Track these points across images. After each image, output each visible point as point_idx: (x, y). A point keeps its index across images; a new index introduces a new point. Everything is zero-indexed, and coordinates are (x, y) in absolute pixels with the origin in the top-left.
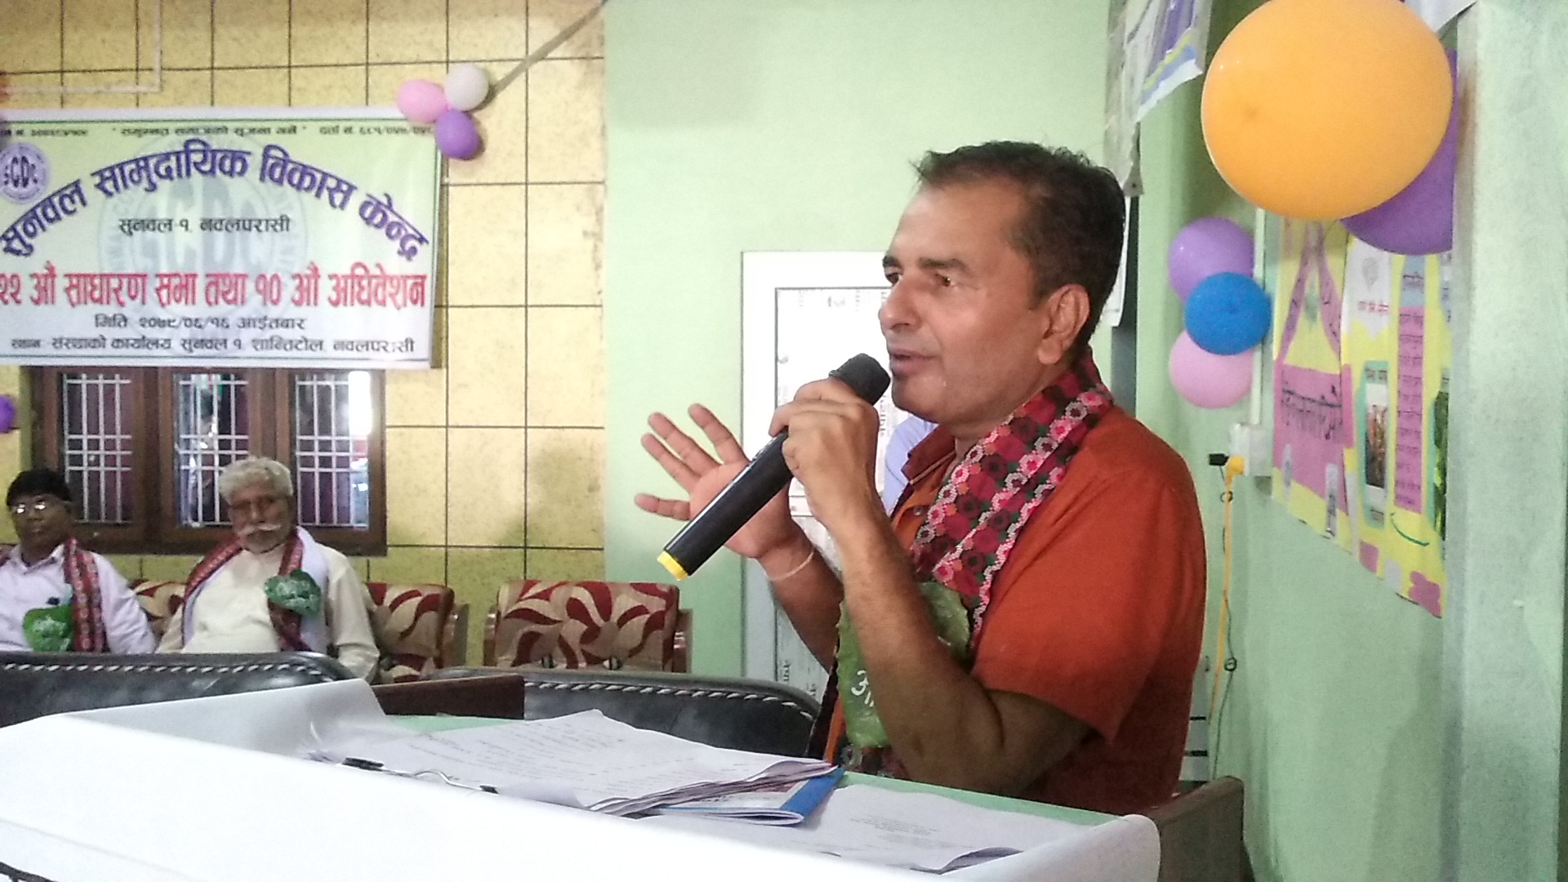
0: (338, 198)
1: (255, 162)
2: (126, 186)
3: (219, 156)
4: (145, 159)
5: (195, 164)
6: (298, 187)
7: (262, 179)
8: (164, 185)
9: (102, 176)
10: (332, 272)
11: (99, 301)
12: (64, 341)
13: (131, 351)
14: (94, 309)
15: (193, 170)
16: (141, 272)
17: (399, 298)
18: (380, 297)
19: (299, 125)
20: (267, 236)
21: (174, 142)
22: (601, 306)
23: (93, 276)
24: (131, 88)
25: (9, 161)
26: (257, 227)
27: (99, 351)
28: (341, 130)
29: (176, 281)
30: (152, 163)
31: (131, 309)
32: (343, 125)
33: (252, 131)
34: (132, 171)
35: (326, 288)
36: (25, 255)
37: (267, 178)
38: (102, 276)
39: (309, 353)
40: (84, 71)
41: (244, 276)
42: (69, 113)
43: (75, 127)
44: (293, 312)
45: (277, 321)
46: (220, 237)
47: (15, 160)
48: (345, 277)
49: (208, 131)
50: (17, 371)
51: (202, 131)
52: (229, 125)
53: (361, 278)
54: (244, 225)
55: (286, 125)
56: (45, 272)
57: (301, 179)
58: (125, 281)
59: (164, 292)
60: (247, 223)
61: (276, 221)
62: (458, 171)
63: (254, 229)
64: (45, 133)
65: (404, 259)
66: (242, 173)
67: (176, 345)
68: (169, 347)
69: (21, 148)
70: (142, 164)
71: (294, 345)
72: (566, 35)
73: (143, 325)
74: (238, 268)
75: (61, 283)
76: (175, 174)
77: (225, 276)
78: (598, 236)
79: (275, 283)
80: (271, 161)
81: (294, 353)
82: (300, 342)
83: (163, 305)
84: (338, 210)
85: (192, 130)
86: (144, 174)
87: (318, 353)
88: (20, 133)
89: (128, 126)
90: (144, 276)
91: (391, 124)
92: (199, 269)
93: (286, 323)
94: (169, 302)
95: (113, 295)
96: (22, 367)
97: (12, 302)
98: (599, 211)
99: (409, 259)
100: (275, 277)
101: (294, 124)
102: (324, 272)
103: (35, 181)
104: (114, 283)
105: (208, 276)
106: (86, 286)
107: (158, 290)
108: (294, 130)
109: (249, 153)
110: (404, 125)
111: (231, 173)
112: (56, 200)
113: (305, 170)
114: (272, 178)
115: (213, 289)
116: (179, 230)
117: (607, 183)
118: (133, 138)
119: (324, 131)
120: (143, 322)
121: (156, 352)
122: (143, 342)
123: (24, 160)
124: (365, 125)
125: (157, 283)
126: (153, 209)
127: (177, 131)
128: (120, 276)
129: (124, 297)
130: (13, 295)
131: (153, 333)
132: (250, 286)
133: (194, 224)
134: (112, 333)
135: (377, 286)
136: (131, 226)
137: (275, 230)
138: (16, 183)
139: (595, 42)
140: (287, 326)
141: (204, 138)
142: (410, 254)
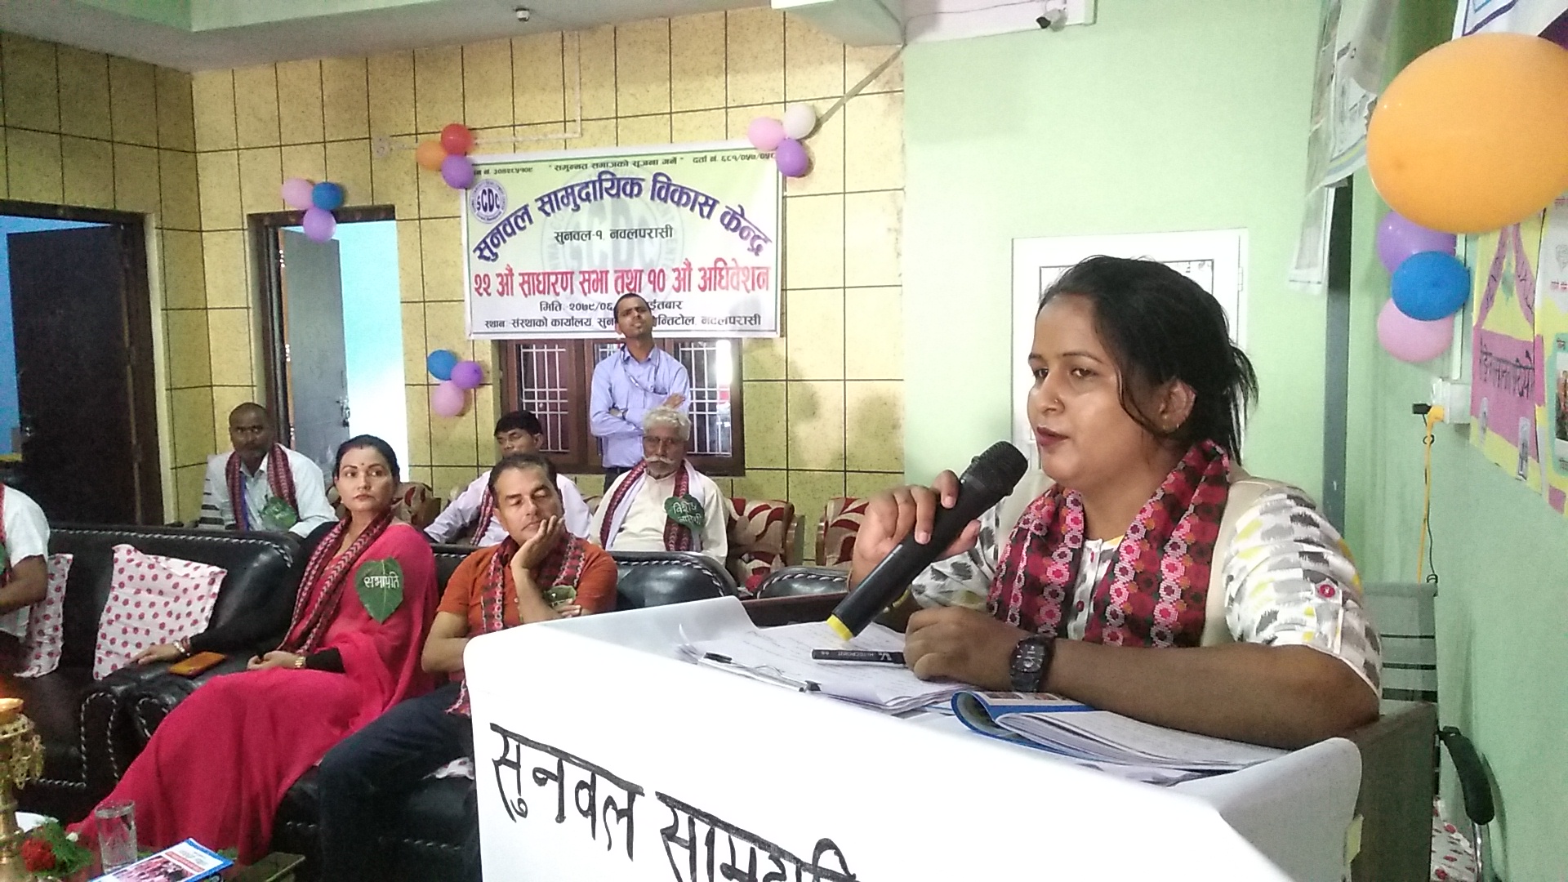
0: (706, 210)
1: (647, 186)
2: (559, 208)
3: (622, 183)
4: (572, 187)
5: (607, 190)
6: (678, 203)
7: (652, 198)
8: (584, 205)
9: (543, 201)
10: (700, 266)
11: (543, 292)
12: (520, 322)
13: (565, 328)
14: (539, 298)
15: (605, 194)
16: (569, 270)
17: (749, 284)
18: (735, 284)
19: (678, 157)
20: (657, 240)
21: (591, 174)
22: (901, 286)
23: (539, 274)
24: (561, 135)
25: (480, 193)
26: (649, 234)
27: (543, 328)
28: (708, 159)
29: (594, 276)
30: (576, 189)
31: (564, 298)
32: (709, 155)
33: (646, 163)
34: (562, 197)
35: (697, 278)
36: (493, 260)
37: (656, 198)
38: (544, 274)
39: (684, 327)
40: (529, 125)
41: (641, 271)
42: (519, 157)
43: (524, 166)
44: (674, 297)
45: (663, 303)
46: (624, 242)
47: (484, 192)
48: (710, 269)
49: (614, 165)
50: (490, 343)
51: (610, 165)
52: (630, 160)
53: (721, 269)
54: (640, 233)
55: (670, 157)
56: (507, 272)
57: (680, 198)
58: (560, 277)
59: (586, 285)
60: (642, 232)
61: (662, 229)
62: (795, 186)
63: (647, 236)
64: (504, 171)
65: (753, 254)
66: (638, 194)
67: (595, 325)
68: (590, 324)
69: (488, 182)
70: (569, 191)
71: (674, 321)
72: (874, 75)
73: (572, 309)
74: (637, 266)
75: (517, 280)
76: (592, 197)
77: (627, 272)
78: (898, 231)
79: (661, 274)
80: (658, 185)
81: (674, 327)
82: (679, 318)
83: (585, 294)
84: (706, 219)
85: (603, 165)
86: (571, 198)
87: (691, 326)
88: (487, 172)
89: (559, 163)
90: (572, 273)
91: (745, 153)
92: (611, 269)
93: (669, 305)
94: (589, 292)
95: (551, 288)
96: (493, 341)
97: (485, 294)
98: (899, 212)
99: (757, 254)
100: (662, 271)
101: (675, 156)
102: (695, 267)
103: (498, 207)
104: (553, 279)
105: (616, 272)
106: (535, 283)
107: (582, 284)
108: (674, 161)
109: (643, 180)
110: (753, 152)
111: (631, 195)
112: (512, 220)
113: (683, 190)
114: (659, 196)
115: (620, 281)
116: (594, 238)
117: (905, 189)
118: (564, 172)
119: (696, 160)
120: (572, 306)
121: (580, 328)
122: (572, 321)
123: (490, 191)
124: (726, 154)
125: (581, 279)
126: (578, 224)
127: (593, 165)
128: (556, 274)
129: (559, 289)
130: (485, 290)
131: (579, 314)
132: (645, 278)
133: (606, 234)
134: (551, 315)
135: (733, 274)
136: (562, 237)
137: (662, 236)
138: (485, 209)
139: (897, 79)
140: (670, 307)
141: (611, 170)
142: (757, 250)
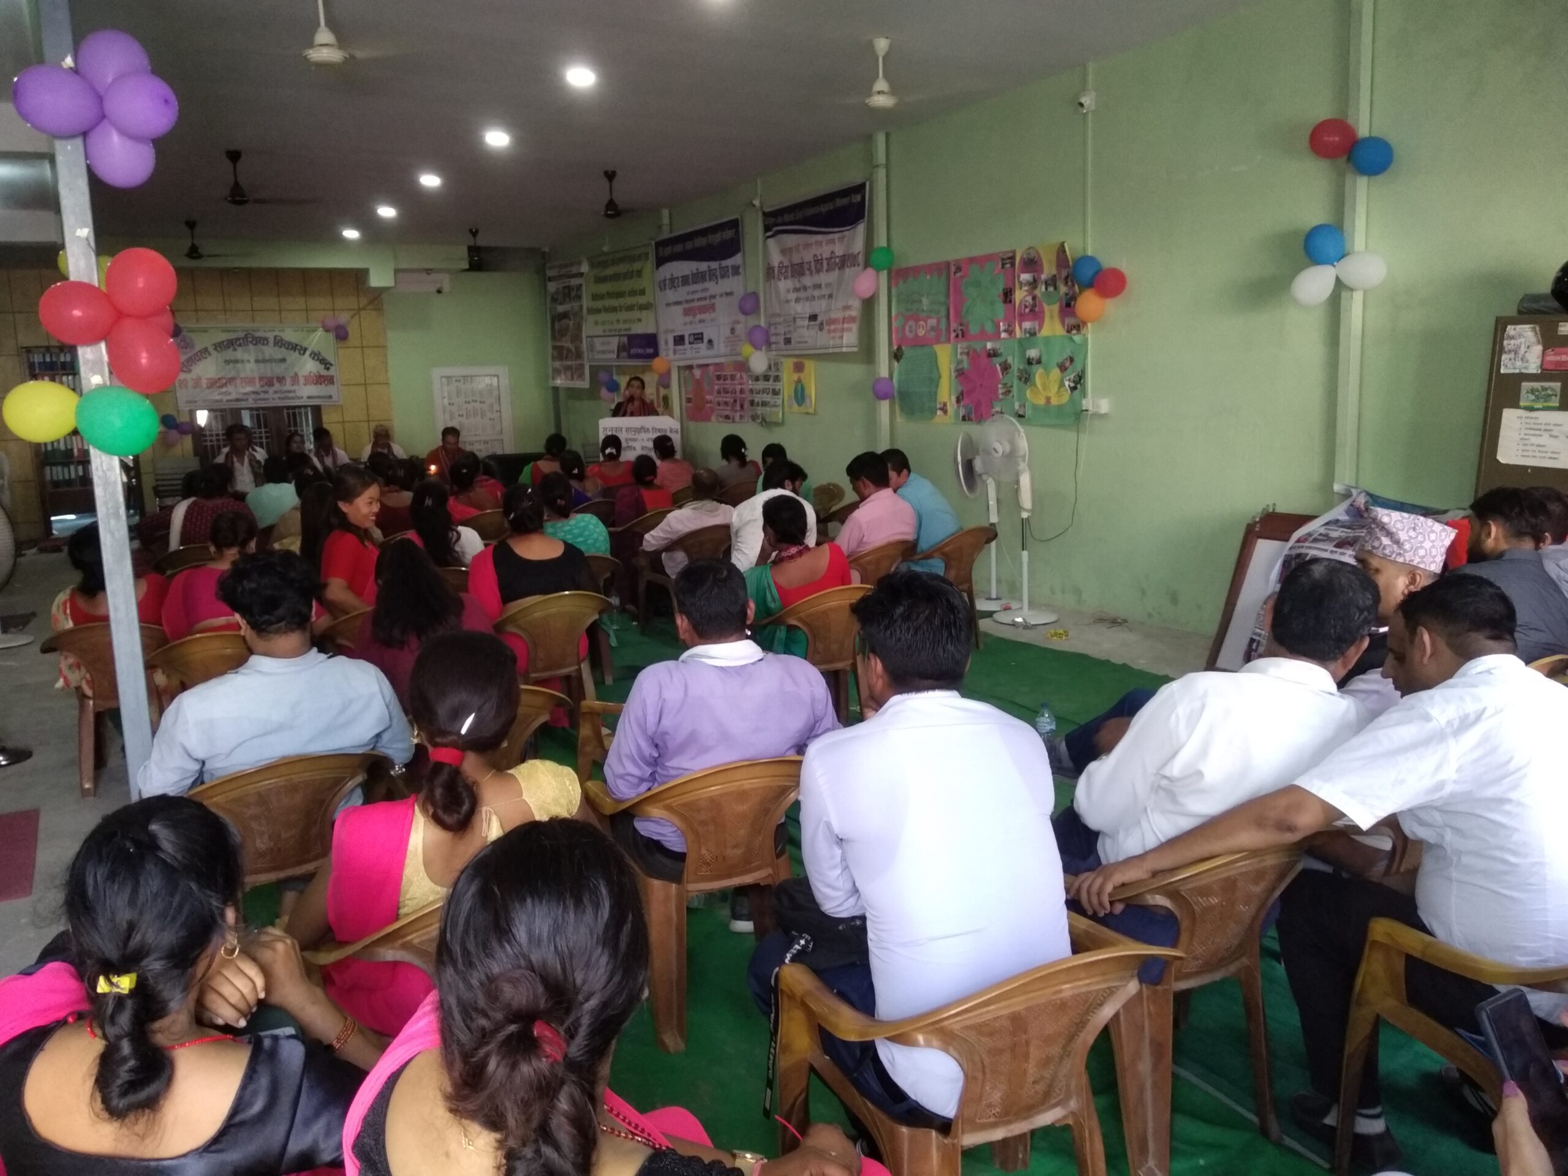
0: (302, 352)
1: (271, 341)
2: (225, 349)
3: (258, 339)
5: (250, 341)
6: (287, 348)
7: (274, 346)
8: (239, 348)
9: (215, 346)
10: (303, 375)
13: (233, 403)
15: (249, 343)
16: (234, 377)
17: (326, 382)
18: (320, 382)
20: (279, 364)
21: (242, 335)
22: (389, 384)
23: (216, 379)
24: (223, 317)
27: (221, 403)
28: (299, 331)
29: (247, 380)
30: (234, 341)
33: (269, 331)
34: (227, 344)
35: (302, 380)
36: (187, 373)
37: (276, 346)
38: (219, 379)
39: (298, 401)
40: (204, 311)
41: (272, 377)
42: (200, 325)
43: (205, 330)
44: (291, 388)
45: (285, 391)
46: (262, 365)
48: (308, 376)
49: (252, 331)
51: (250, 331)
52: (261, 329)
53: (313, 376)
55: (281, 329)
56: (197, 378)
57: (288, 346)
59: (243, 383)
60: (271, 360)
61: (281, 359)
62: (341, 343)
63: (274, 362)
64: (192, 331)
66: (267, 344)
67: (250, 400)
68: (247, 401)
70: (230, 341)
71: (291, 398)
73: (236, 394)
74: (270, 375)
75: (203, 382)
76: (243, 345)
77: (265, 377)
78: (386, 363)
80: (277, 341)
81: (291, 401)
83: (243, 387)
84: (302, 356)
85: (247, 331)
86: (231, 345)
87: (301, 400)
89: (223, 329)
92: (256, 376)
93: (289, 392)
98: (386, 355)
100: (283, 377)
101: (284, 328)
102: (300, 375)
103: (189, 348)
105: (259, 377)
108: (285, 331)
109: (269, 338)
110: (322, 329)
111: (263, 344)
112: (199, 353)
113: (289, 343)
114: (278, 346)
116: (246, 363)
117: (387, 347)
118: (226, 333)
119: (296, 331)
121: (242, 402)
122: (237, 400)
123: (185, 340)
124: (308, 329)
125: (240, 380)
126: (236, 356)
127: (242, 331)
128: (226, 379)
129: (228, 385)
131: (241, 397)
132: (275, 380)
133: (252, 360)
134: (225, 397)
135: (318, 378)
136: (227, 362)
137: (281, 362)
141: (252, 333)
142: (328, 369)
